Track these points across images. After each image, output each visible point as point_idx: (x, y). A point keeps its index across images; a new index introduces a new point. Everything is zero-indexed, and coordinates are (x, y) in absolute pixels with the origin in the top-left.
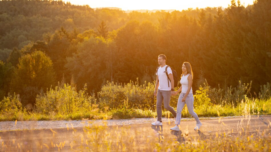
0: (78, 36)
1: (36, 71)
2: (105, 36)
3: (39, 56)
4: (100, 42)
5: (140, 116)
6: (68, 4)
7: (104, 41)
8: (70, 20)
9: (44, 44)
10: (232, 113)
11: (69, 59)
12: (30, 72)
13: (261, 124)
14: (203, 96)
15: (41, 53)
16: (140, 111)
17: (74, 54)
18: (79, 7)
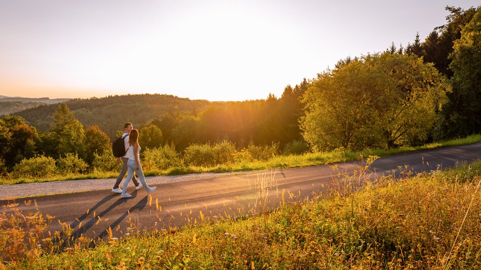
0: (180, 116)
1: (151, 137)
2: (196, 116)
3: (153, 128)
4: (192, 119)
5: (192, 172)
6: (176, 97)
7: (195, 119)
8: (176, 107)
9: (159, 121)
10: (263, 167)
11: (173, 130)
12: (147, 138)
13: (281, 178)
14: (246, 154)
15: (154, 126)
16: (194, 168)
17: (176, 126)
18: (182, 99)
